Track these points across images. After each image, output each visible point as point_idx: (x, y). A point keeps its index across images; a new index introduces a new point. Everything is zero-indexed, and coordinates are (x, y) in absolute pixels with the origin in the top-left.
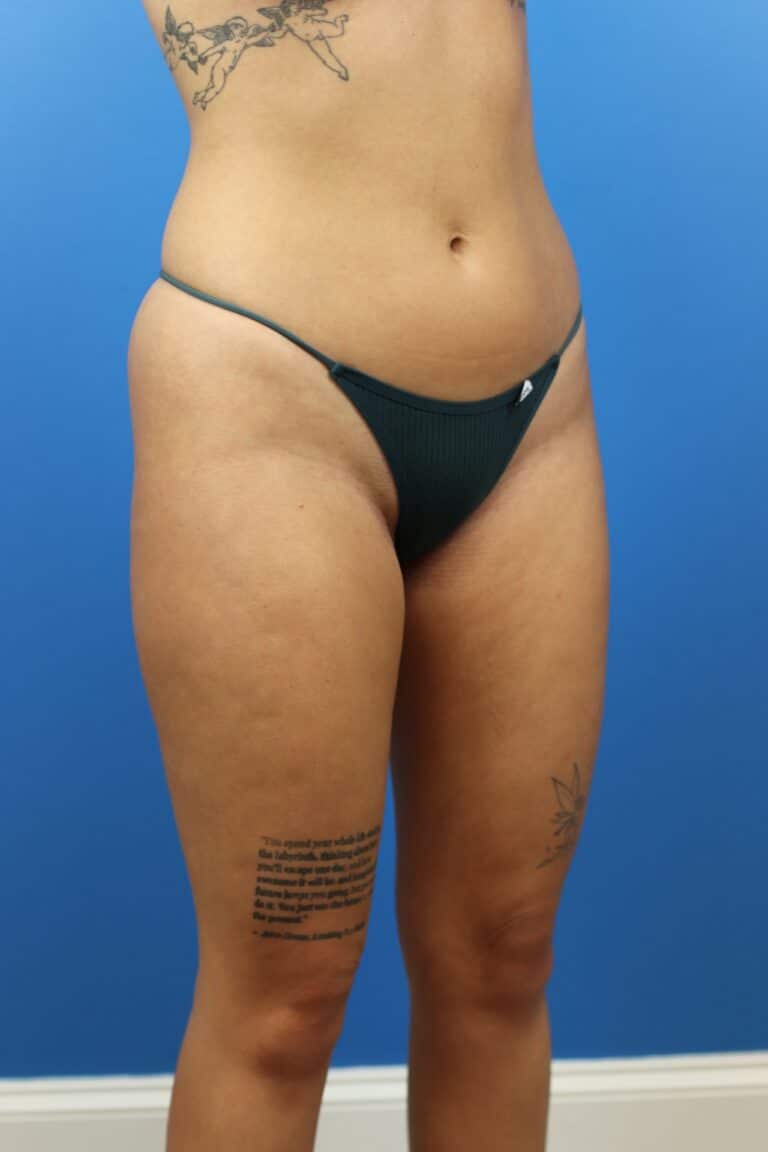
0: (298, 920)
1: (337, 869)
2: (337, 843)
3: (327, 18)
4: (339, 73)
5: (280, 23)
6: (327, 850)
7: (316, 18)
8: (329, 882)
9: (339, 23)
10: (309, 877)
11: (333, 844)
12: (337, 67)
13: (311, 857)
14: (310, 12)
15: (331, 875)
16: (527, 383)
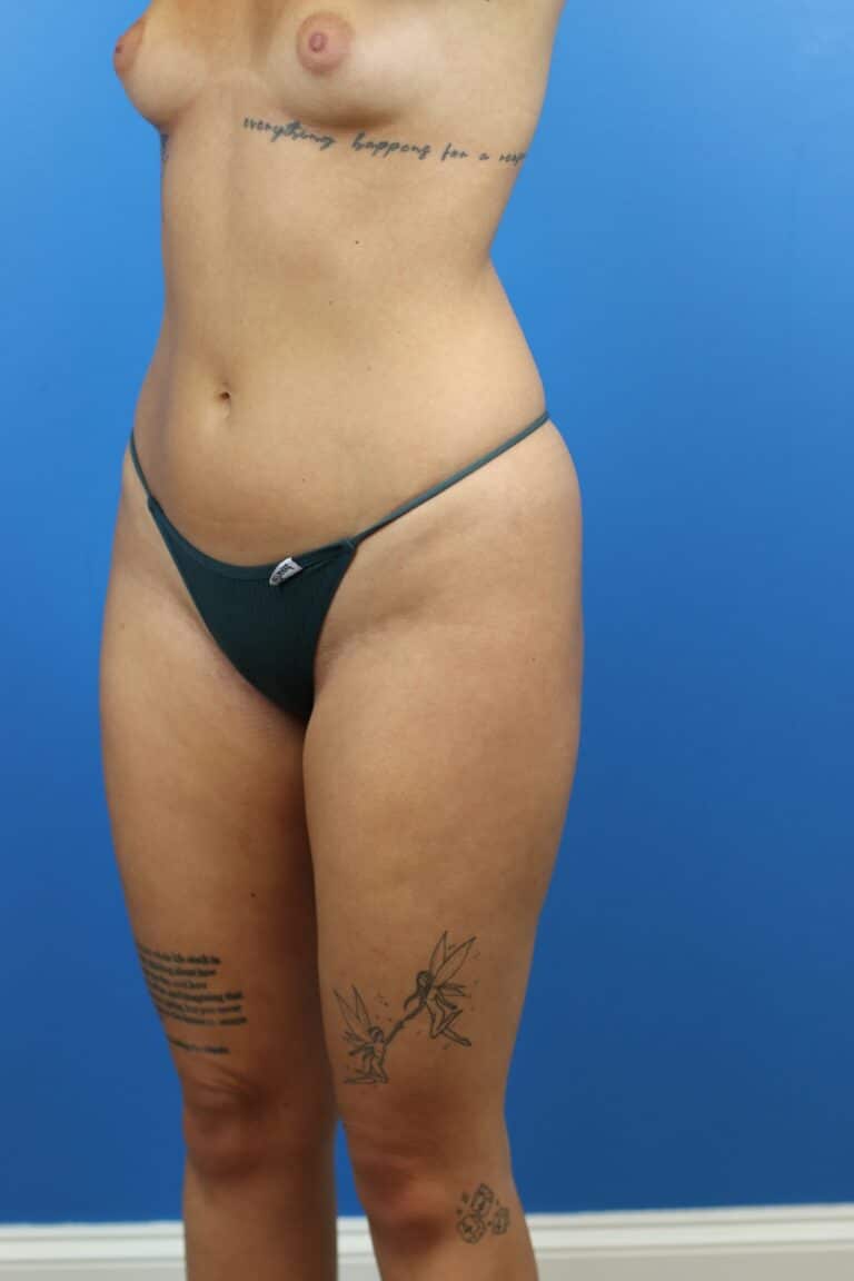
16: (288, 561)
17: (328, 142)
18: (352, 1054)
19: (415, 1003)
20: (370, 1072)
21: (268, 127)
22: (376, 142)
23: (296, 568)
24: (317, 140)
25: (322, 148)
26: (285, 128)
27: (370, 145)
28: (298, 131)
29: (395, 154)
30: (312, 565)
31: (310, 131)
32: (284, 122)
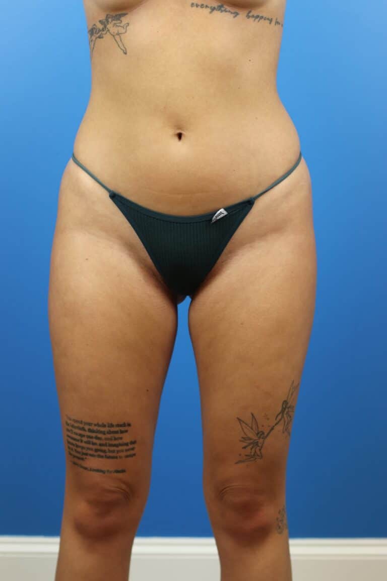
0: (82, 459)
1: (97, 438)
2: (95, 425)
3: (122, 25)
4: (123, 51)
5: (105, 27)
6: (91, 428)
7: (117, 24)
8: (94, 444)
9: (125, 27)
10: (85, 439)
11: (93, 425)
12: (123, 49)
13: (83, 429)
14: (115, 22)
15: (94, 441)
16: (222, 210)
17: (236, 14)
18: (245, 448)
19: (280, 417)
20: (254, 455)
21: (207, 6)
22: (255, 15)
23: (225, 213)
24: (232, 13)
25: (234, 17)
26: (216, 7)
27: (253, 16)
28: (223, 9)
29: (262, 21)
30: (232, 212)
31: (228, 9)
32: (215, 5)
